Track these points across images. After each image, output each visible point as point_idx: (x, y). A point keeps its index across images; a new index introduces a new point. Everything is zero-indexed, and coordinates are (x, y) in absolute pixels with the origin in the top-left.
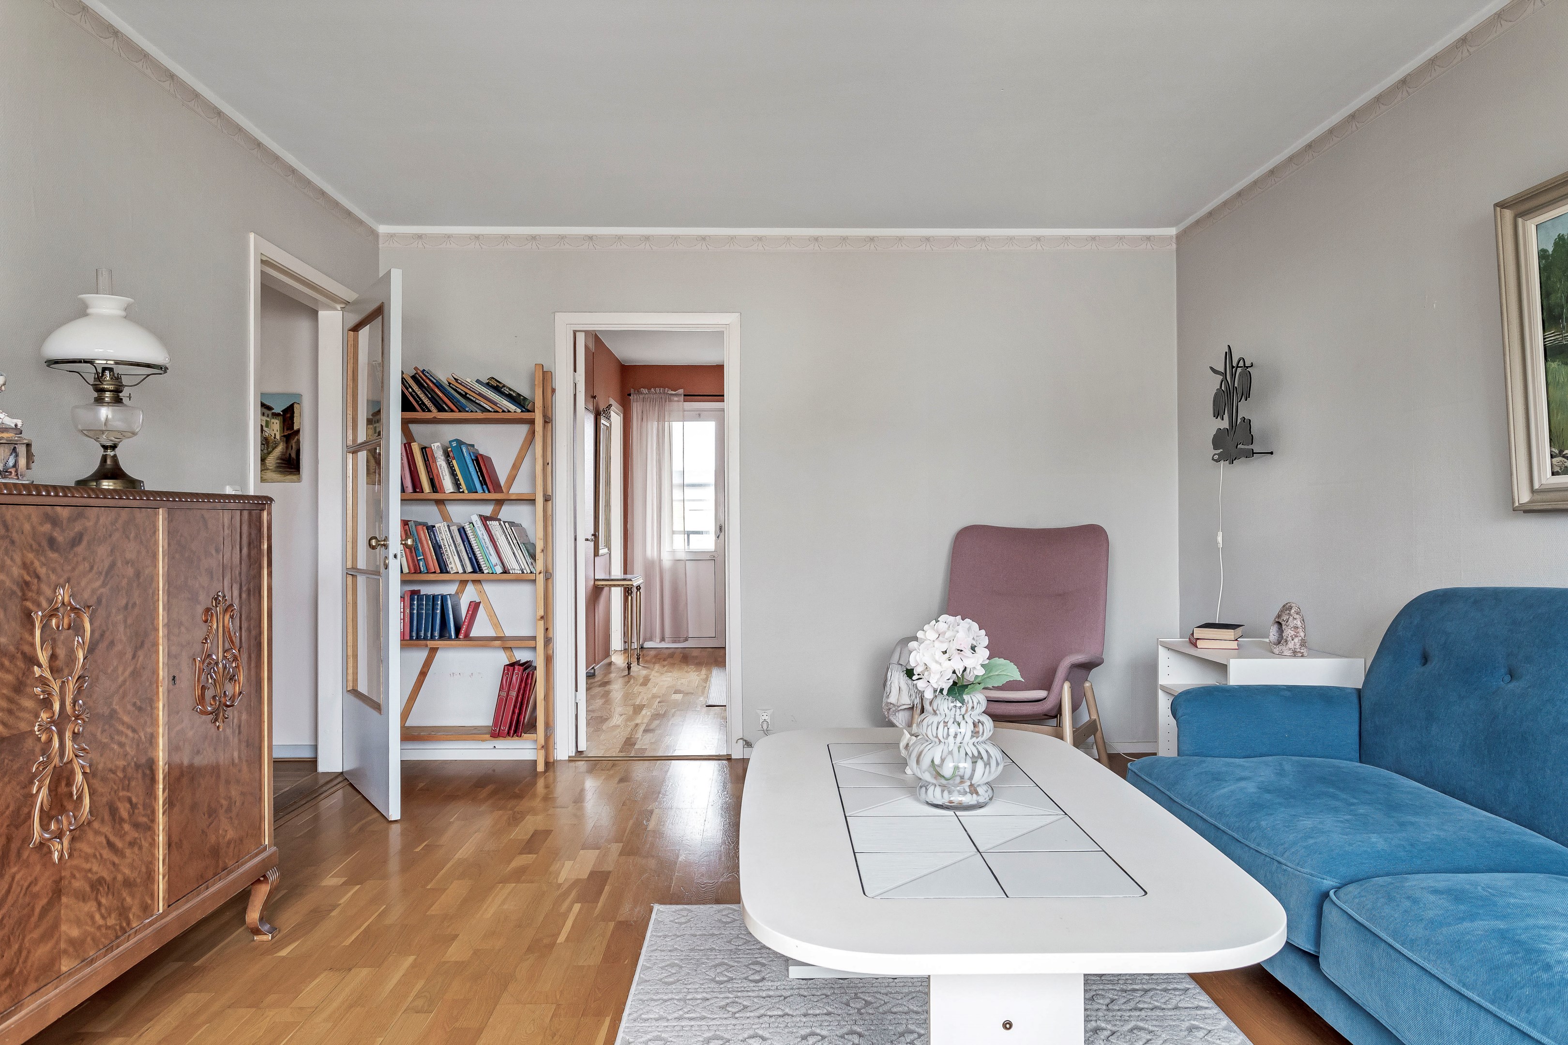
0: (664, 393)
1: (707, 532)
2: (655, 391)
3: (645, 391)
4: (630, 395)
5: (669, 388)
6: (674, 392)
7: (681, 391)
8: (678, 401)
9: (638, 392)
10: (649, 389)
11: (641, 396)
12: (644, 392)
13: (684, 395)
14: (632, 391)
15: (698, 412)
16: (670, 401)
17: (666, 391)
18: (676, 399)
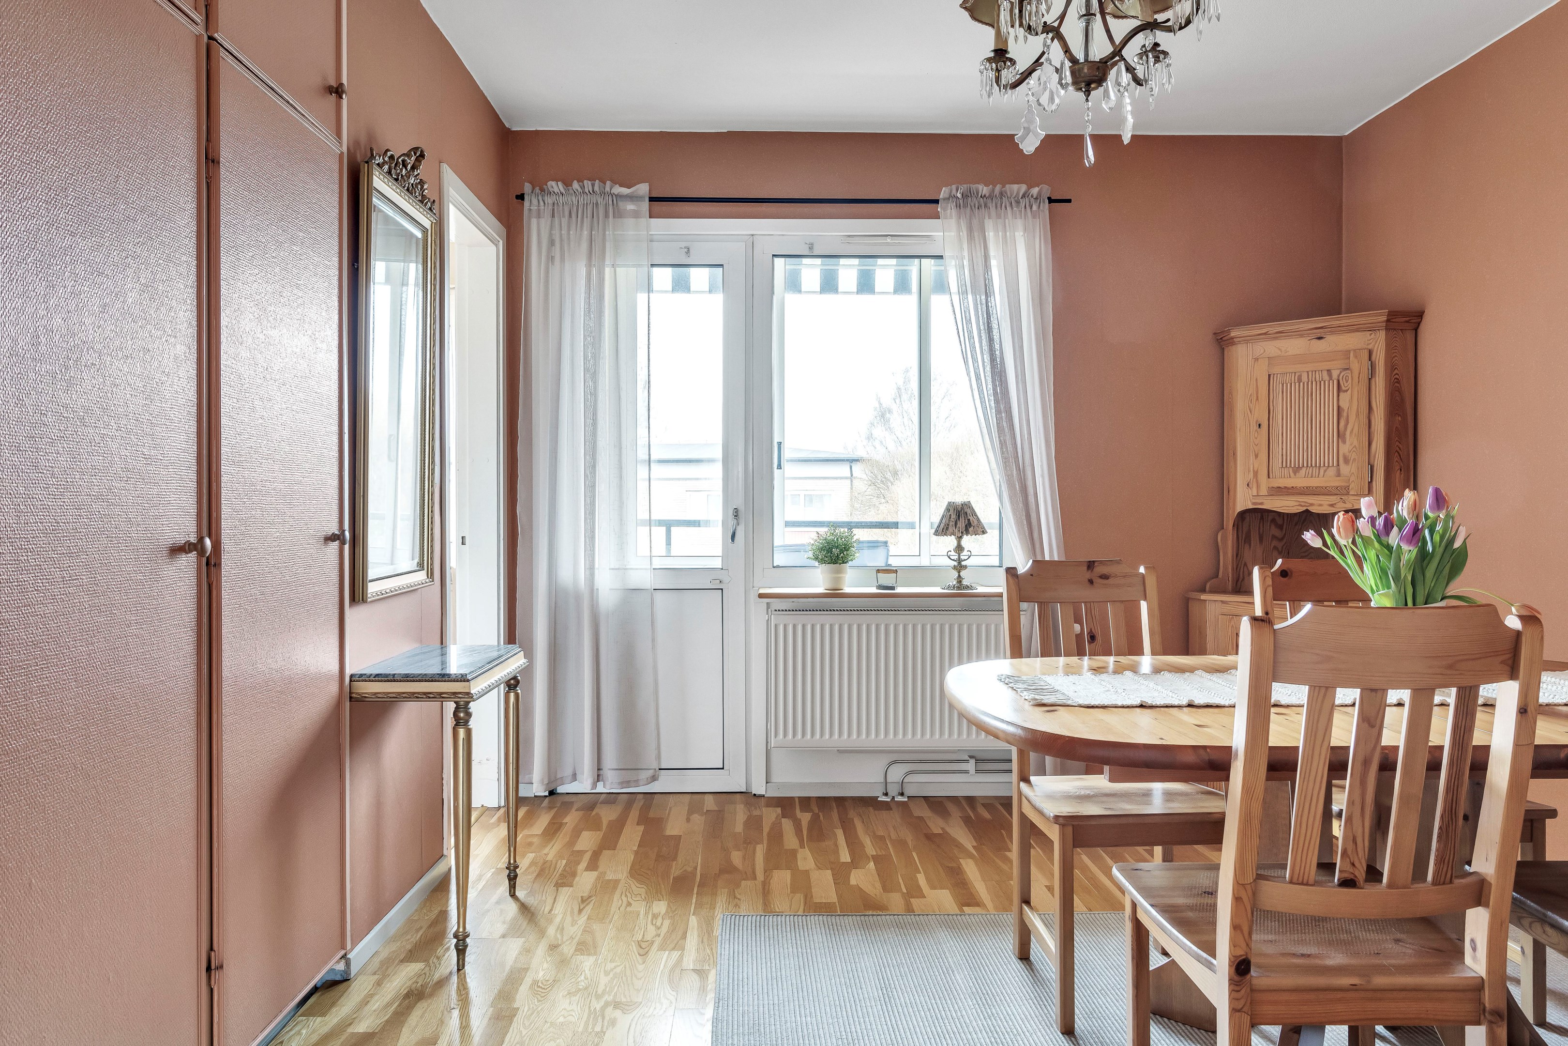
0: (603, 193)
1: (707, 523)
2: (583, 187)
3: (556, 186)
4: (521, 197)
5: (614, 182)
6: (625, 191)
7: (643, 189)
8: (636, 215)
9: (542, 190)
10: (567, 184)
11: (549, 200)
12: (556, 190)
13: (651, 199)
14: (527, 188)
15: (683, 245)
16: (619, 214)
17: (607, 189)
18: (630, 207)
